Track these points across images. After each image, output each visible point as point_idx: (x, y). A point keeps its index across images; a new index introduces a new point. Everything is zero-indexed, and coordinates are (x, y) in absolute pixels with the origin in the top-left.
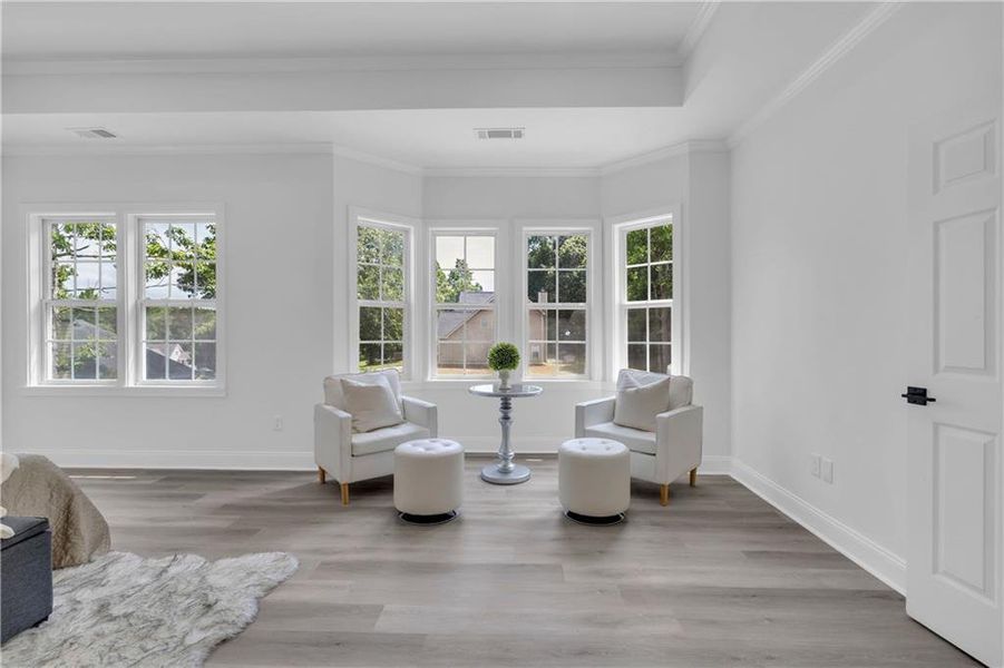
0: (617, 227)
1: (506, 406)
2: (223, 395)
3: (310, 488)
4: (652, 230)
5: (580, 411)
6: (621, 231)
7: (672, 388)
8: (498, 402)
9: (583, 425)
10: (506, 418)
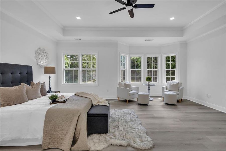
0: (164, 56)
1: (149, 87)
2: (98, 86)
3: (117, 101)
4: (171, 56)
5: (163, 88)
6: (165, 56)
7: (179, 84)
8: (147, 86)
9: (164, 90)
10: (149, 89)
